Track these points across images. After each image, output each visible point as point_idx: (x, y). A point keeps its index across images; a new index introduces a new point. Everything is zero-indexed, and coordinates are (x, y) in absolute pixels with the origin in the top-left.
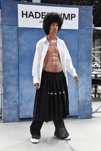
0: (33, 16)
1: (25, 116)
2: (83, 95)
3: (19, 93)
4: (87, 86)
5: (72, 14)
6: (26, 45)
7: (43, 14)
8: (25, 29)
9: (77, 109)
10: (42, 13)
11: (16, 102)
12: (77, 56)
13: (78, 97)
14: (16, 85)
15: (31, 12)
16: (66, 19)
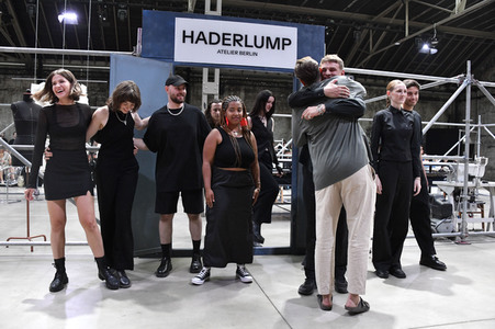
0: (204, 39)
5: (284, 39)
7: (226, 37)
10: (224, 34)
15: (201, 33)
16: (273, 48)
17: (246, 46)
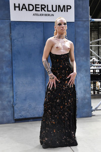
0: (26, 8)
1: (21, 116)
2: (82, 92)
3: (13, 92)
4: (86, 82)
5: (67, 6)
6: (20, 40)
8: (17, 23)
10: (36, 5)
11: (10, 102)
13: (77, 94)
14: (10, 84)
15: (24, 5)
16: (62, 11)
17: (48, 11)
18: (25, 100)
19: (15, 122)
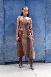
1: (9, 60)
2: (49, 46)
6: (10, 11)
9: (45, 56)
11: (3, 51)
12: (45, 19)
13: (46, 48)
14: (3, 39)
18: (12, 50)
19: (6, 64)
